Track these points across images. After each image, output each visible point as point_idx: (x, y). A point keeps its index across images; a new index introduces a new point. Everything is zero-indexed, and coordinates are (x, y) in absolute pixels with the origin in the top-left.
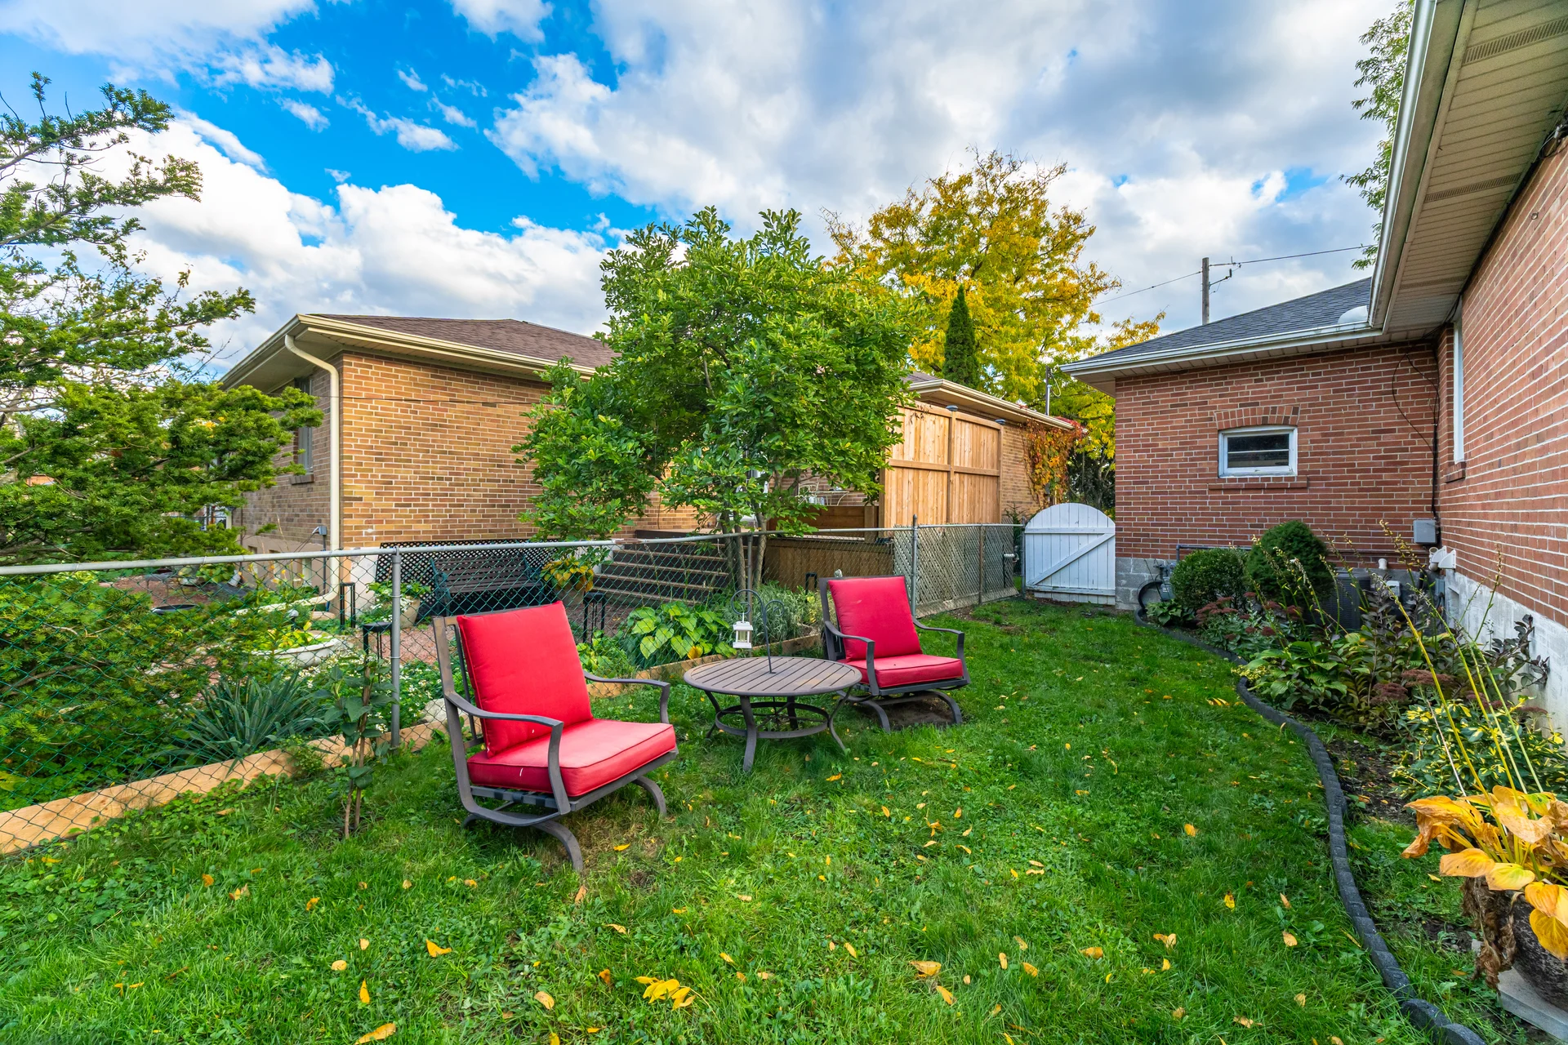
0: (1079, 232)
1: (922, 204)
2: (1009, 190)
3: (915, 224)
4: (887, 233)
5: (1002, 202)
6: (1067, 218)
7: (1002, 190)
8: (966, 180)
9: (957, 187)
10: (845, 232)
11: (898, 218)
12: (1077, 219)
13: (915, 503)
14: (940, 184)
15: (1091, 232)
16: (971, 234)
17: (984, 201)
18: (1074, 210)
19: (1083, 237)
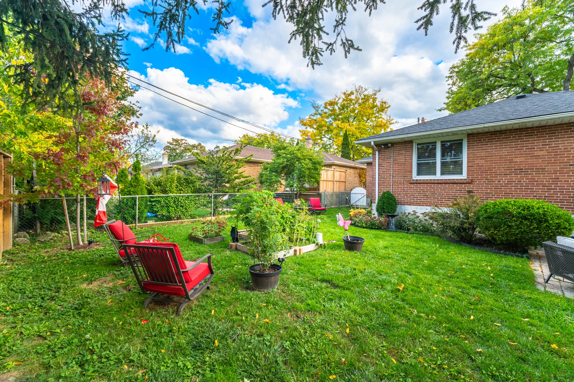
0: (387, 106)
1: (339, 99)
2: (365, 96)
3: (337, 105)
4: (329, 107)
5: (362, 99)
6: (383, 103)
7: (363, 96)
8: (352, 93)
9: (349, 95)
10: (317, 106)
11: (332, 104)
12: (385, 103)
13: (326, 187)
14: (345, 94)
15: (389, 106)
16: (353, 109)
17: (357, 99)
18: (384, 100)
19: (387, 108)
